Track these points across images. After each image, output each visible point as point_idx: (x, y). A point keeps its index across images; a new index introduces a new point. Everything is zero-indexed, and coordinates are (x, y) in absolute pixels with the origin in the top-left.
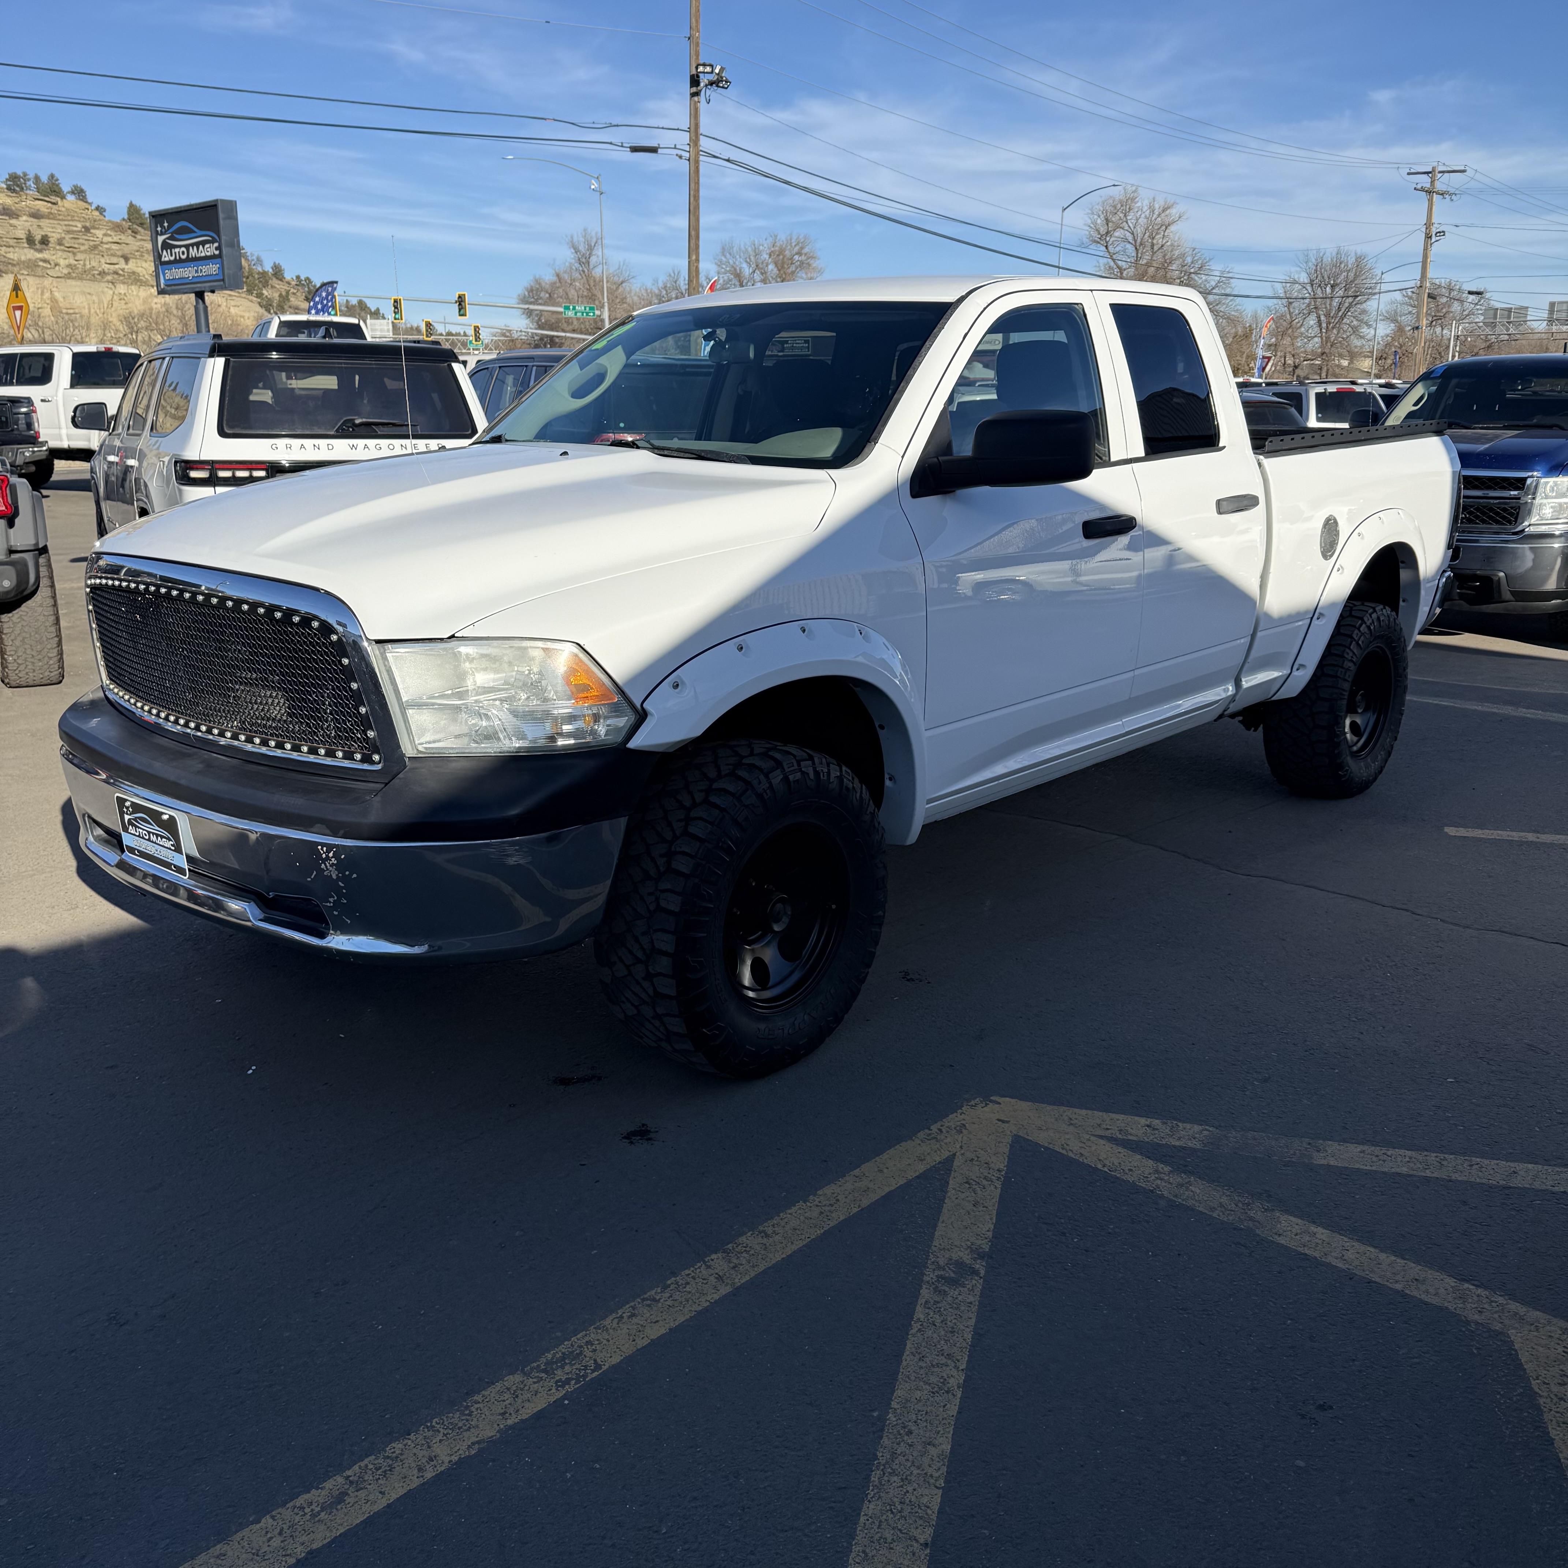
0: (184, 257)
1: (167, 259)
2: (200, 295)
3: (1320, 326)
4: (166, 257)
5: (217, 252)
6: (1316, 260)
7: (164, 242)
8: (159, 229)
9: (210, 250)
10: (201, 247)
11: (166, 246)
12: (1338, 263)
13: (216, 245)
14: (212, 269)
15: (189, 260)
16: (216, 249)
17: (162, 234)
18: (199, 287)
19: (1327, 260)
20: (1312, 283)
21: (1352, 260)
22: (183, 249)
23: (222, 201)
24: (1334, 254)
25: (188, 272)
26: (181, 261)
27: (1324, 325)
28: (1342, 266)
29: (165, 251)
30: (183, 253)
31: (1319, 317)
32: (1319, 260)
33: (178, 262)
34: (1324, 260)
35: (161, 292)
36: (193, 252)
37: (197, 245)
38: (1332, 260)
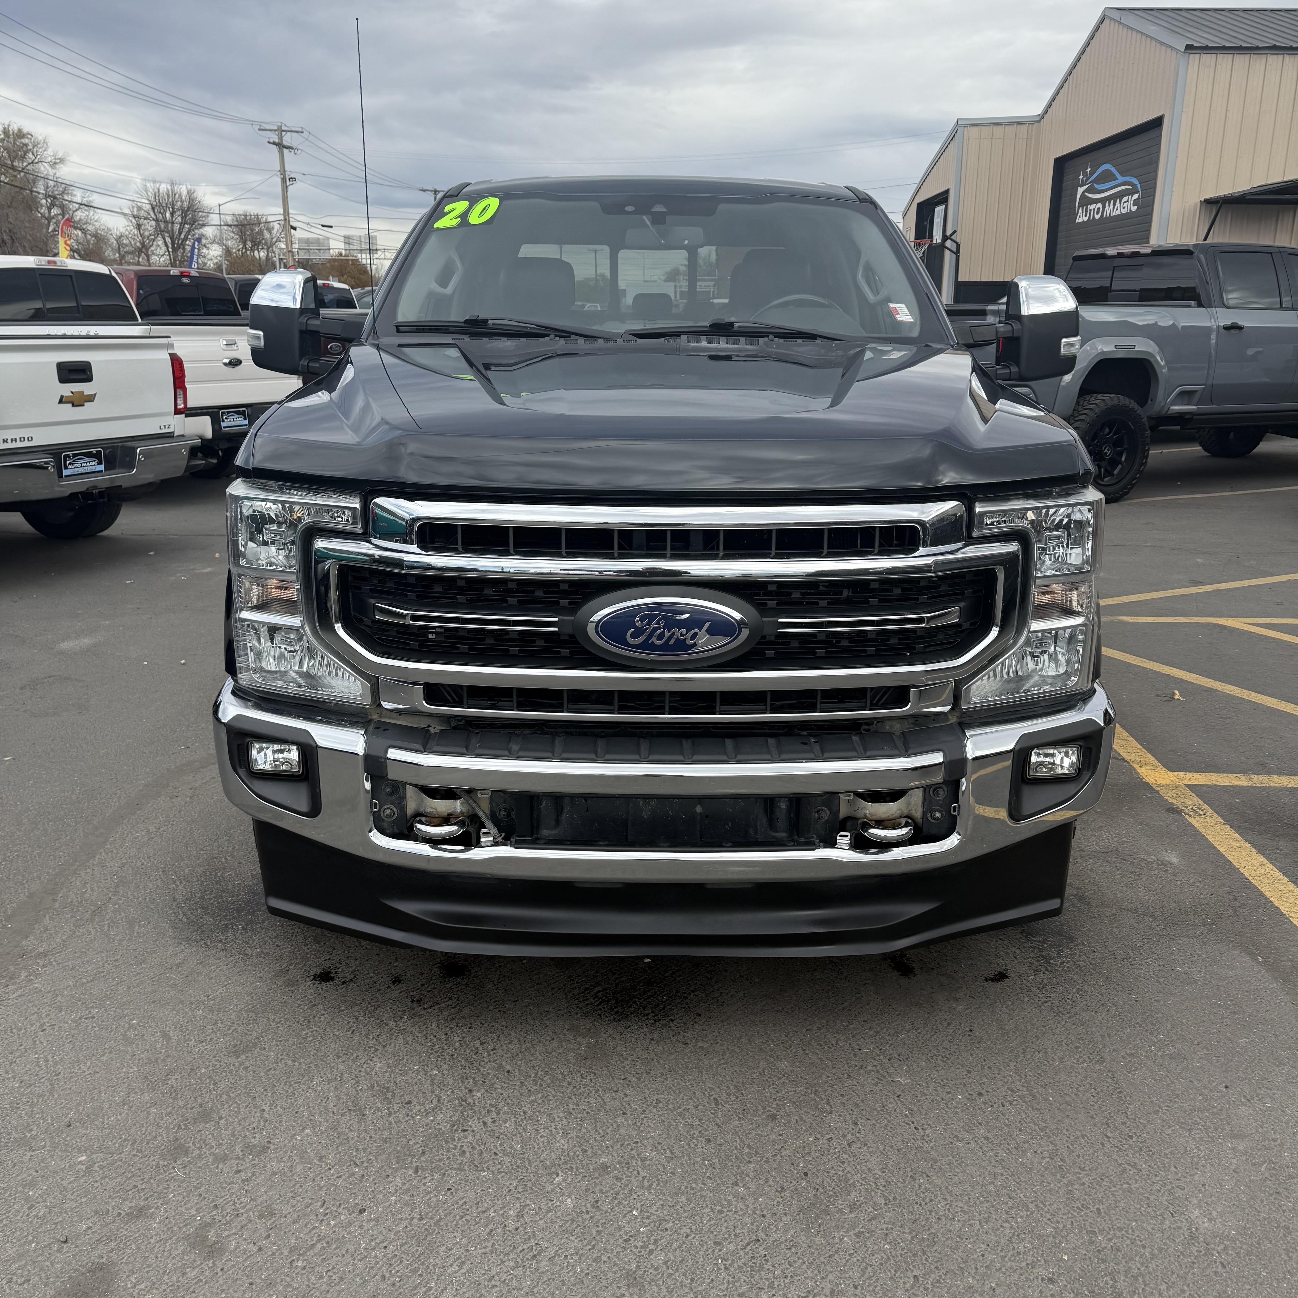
6: (153, 190)
12: (173, 194)
19: (163, 189)
20: (153, 209)
21: (184, 192)
24: (169, 187)
27: (170, 246)
28: (177, 196)
31: (164, 239)
32: (156, 190)
34: (161, 191)
38: (168, 191)
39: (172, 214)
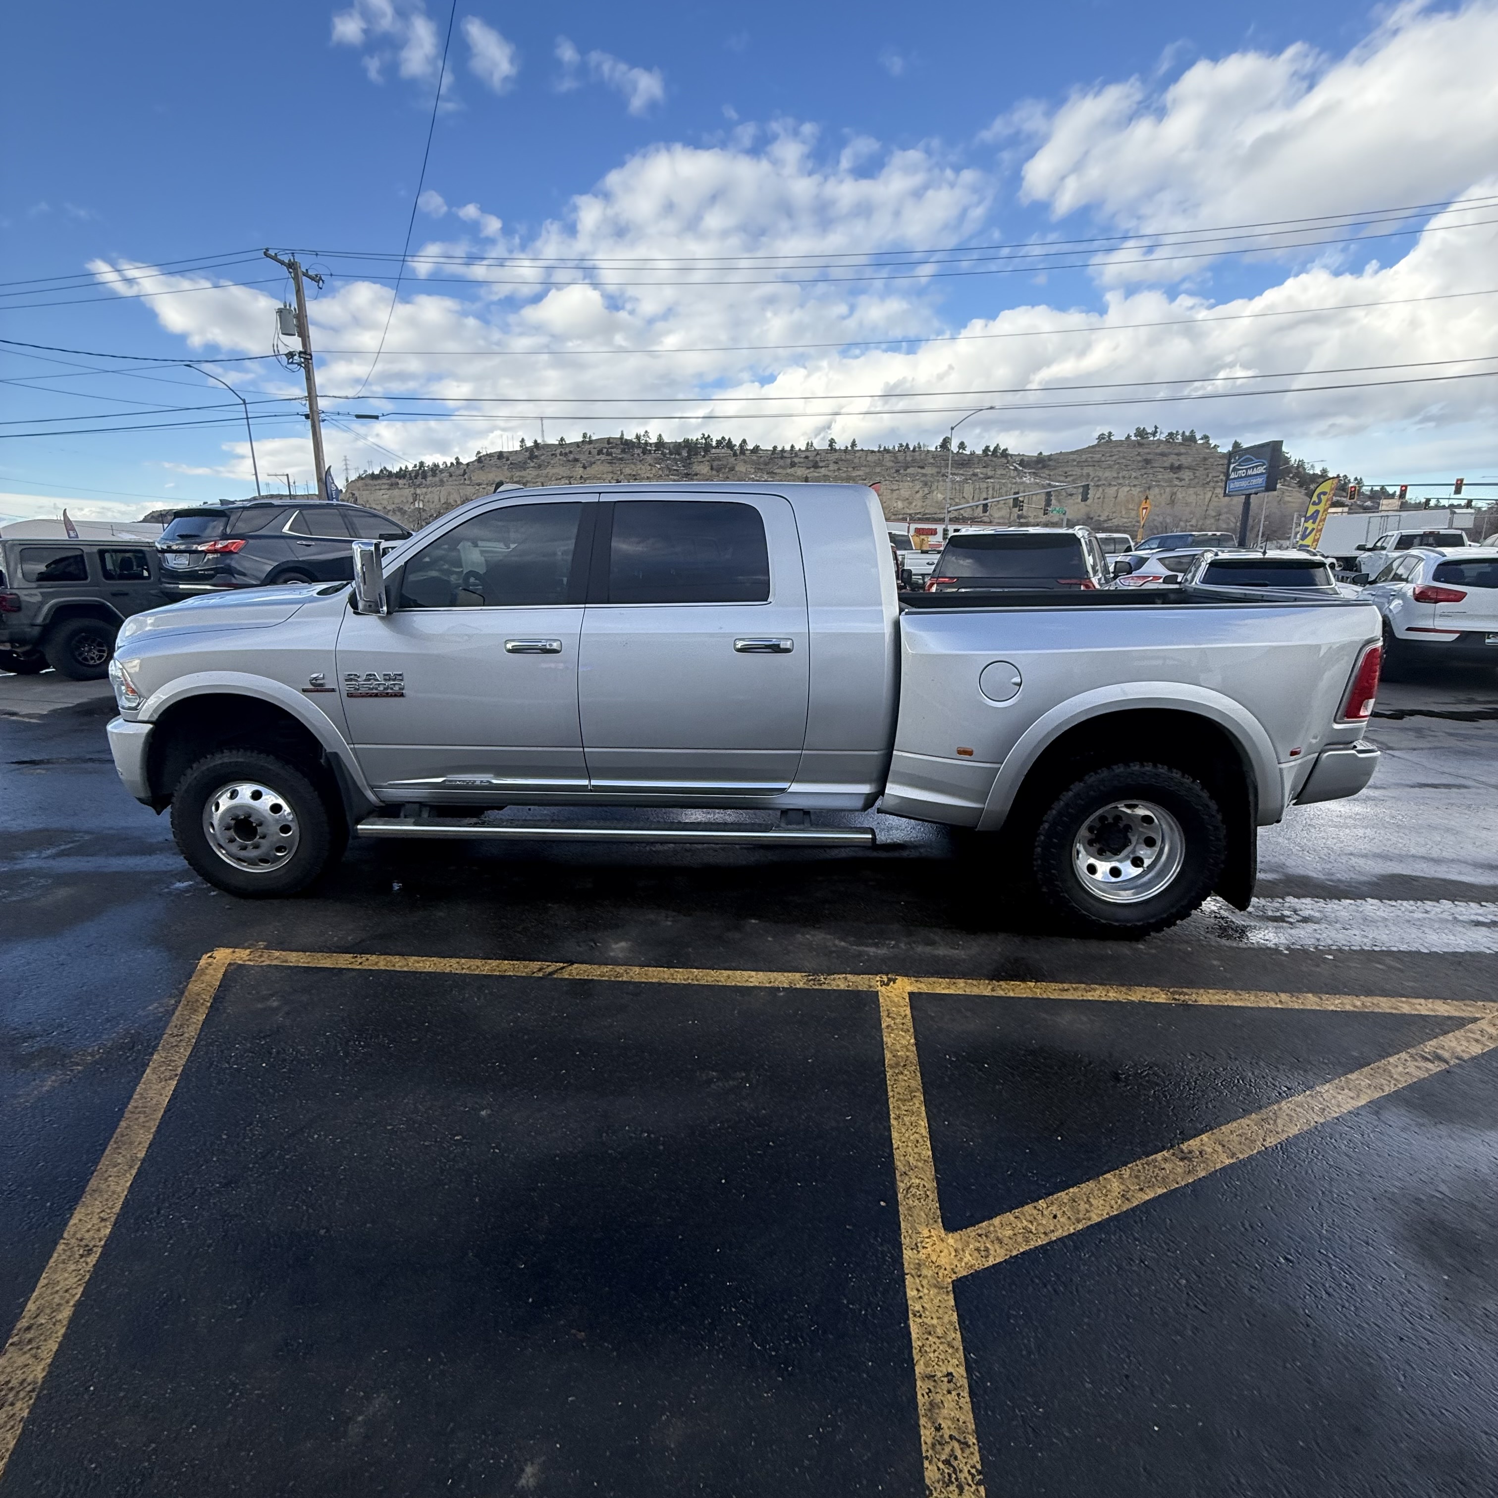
0: (1243, 475)
2: (1248, 496)
4: (1232, 477)
7: (1234, 467)
8: (1232, 460)
9: (1261, 470)
10: (1255, 469)
11: (1234, 470)
13: (1265, 466)
14: (1260, 481)
15: (1247, 476)
16: (1264, 469)
17: (1234, 463)
18: (1247, 492)
22: (1245, 471)
25: (1244, 484)
26: (1242, 477)
29: (1233, 473)
30: (1244, 473)
33: (1238, 478)
35: (1225, 495)
36: (1250, 472)
37: (1253, 468)
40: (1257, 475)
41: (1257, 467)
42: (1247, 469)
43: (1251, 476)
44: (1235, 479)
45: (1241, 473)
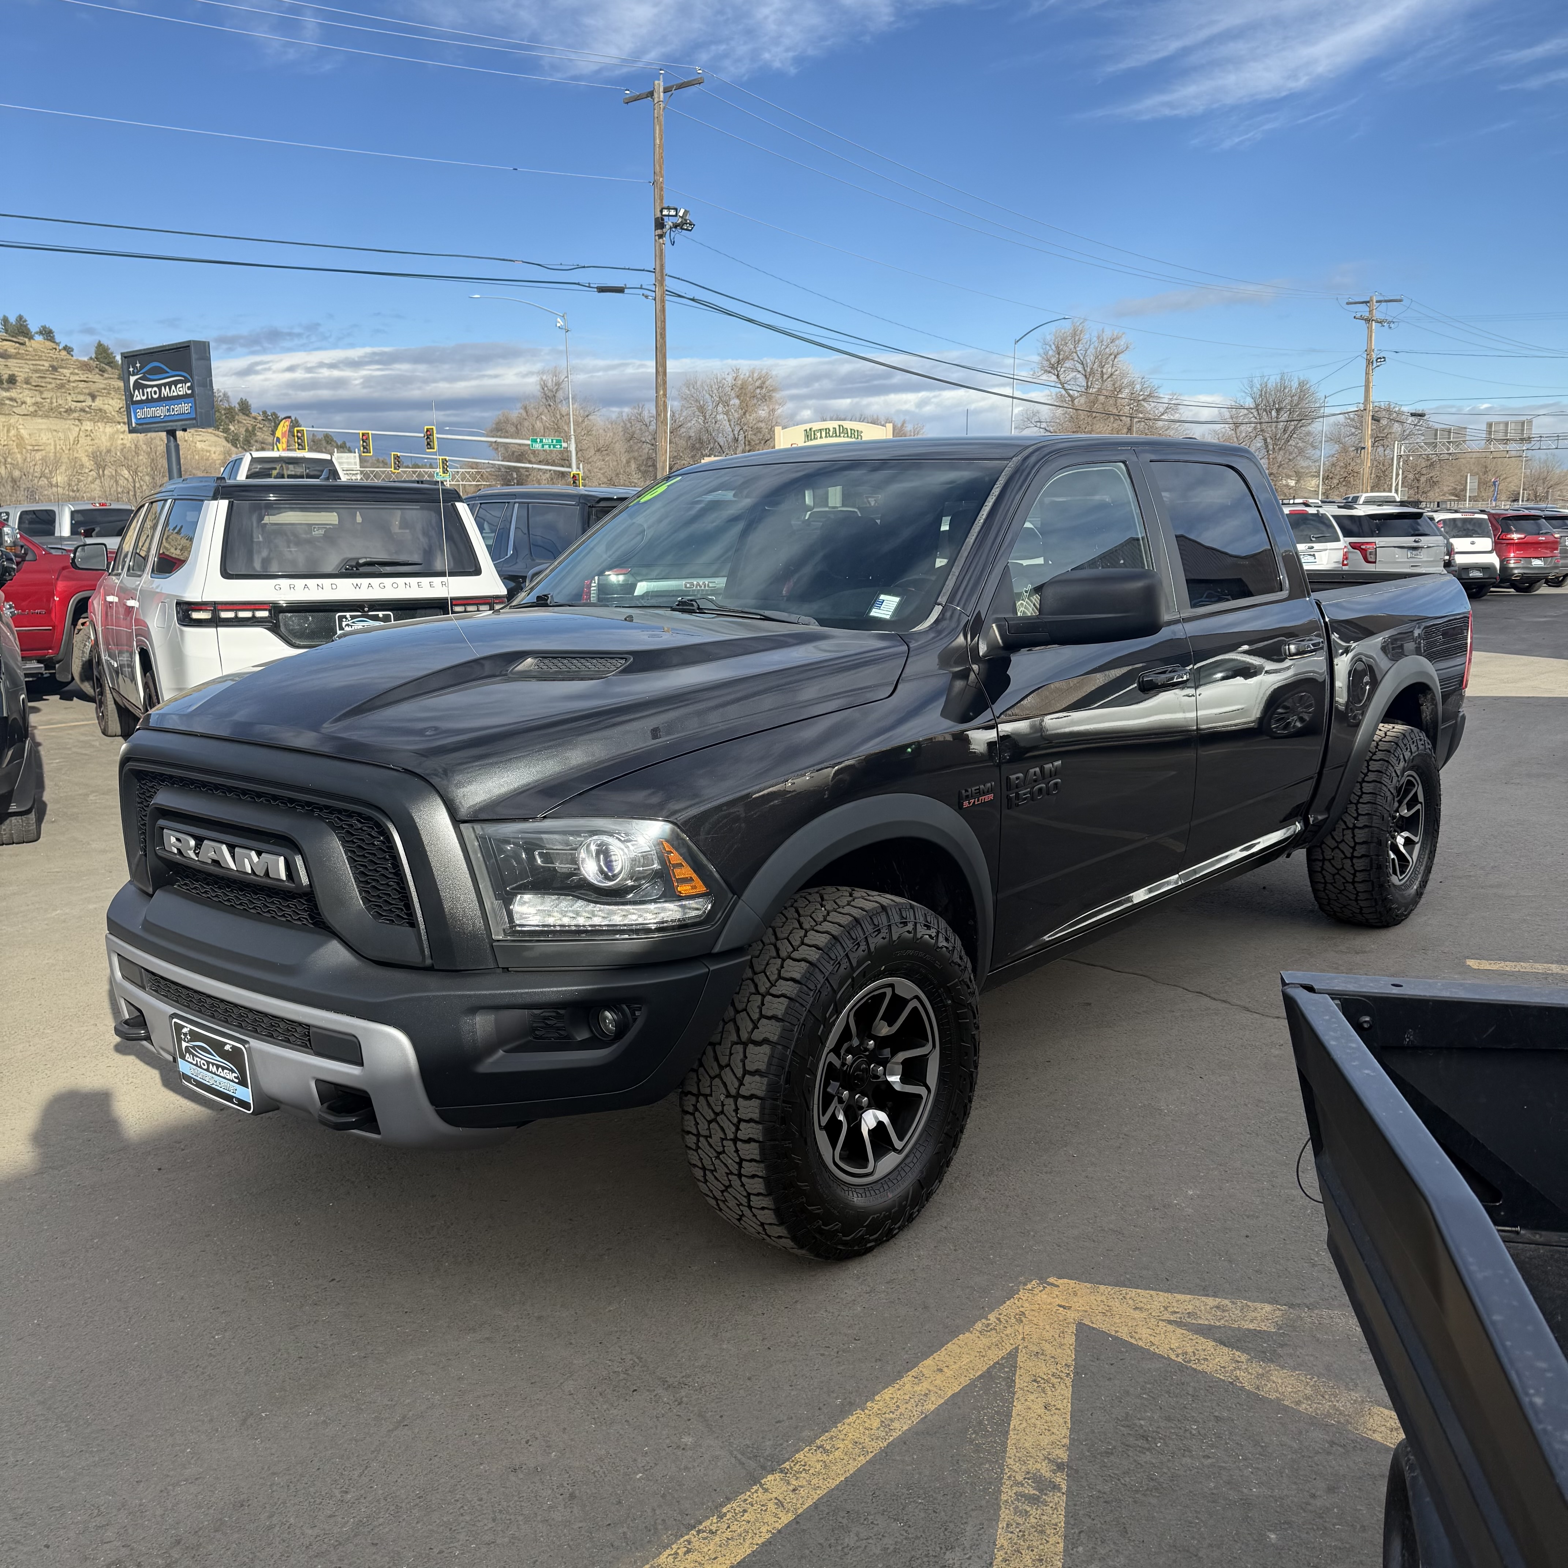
0: (156, 396)
1: (139, 398)
2: (172, 433)
3: (1267, 447)
4: (138, 396)
5: (189, 392)
6: (1261, 385)
7: (136, 381)
8: (131, 369)
9: (182, 389)
10: (173, 387)
11: (138, 386)
12: (1282, 388)
13: (189, 384)
14: (185, 407)
15: (161, 399)
16: (189, 388)
17: (134, 375)
18: (170, 426)
19: (1271, 384)
20: (1257, 405)
21: (1295, 384)
22: (155, 389)
23: (194, 341)
24: (1278, 380)
25: (160, 411)
26: (153, 400)
27: (1271, 447)
28: (1287, 391)
29: (137, 392)
30: (155, 393)
31: (1265, 440)
32: (1264, 385)
33: (149, 401)
34: (1269, 385)
35: (132, 431)
36: (165, 392)
37: (170, 384)
38: (1277, 386)
39: (1278, 411)
40: (178, 397)
41: (175, 383)
42: (159, 386)
43: (168, 398)
44: (141, 402)
45: (152, 392)
